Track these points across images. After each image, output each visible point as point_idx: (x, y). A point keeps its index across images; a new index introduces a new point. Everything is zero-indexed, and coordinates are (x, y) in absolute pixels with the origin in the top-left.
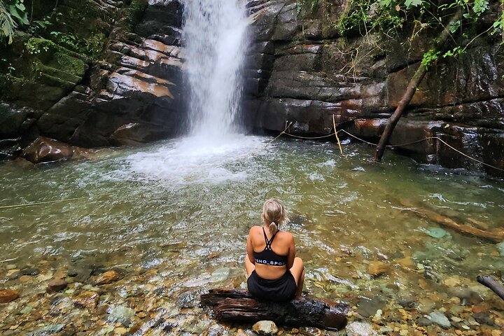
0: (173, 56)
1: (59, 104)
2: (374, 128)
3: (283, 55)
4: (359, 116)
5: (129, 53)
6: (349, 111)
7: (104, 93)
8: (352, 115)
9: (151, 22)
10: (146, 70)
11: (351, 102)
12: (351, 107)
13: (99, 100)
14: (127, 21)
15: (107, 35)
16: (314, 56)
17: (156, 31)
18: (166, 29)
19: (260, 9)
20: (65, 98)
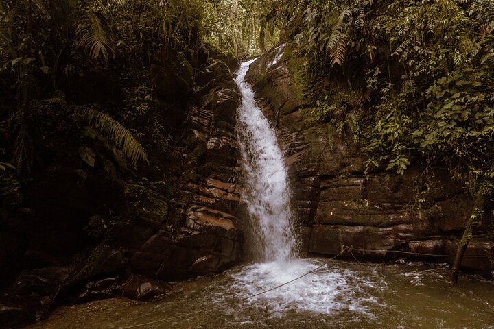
0: (231, 192)
1: (149, 242)
2: (429, 249)
3: (329, 188)
4: (411, 239)
5: (198, 193)
6: (401, 234)
7: (183, 230)
8: (405, 238)
9: (210, 164)
10: (213, 207)
11: (403, 227)
12: (403, 231)
13: (180, 237)
14: (193, 163)
15: (179, 178)
16: (360, 188)
17: (214, 170)
18: (222, 169)
19: (303, 149)
20: (154, 237)
